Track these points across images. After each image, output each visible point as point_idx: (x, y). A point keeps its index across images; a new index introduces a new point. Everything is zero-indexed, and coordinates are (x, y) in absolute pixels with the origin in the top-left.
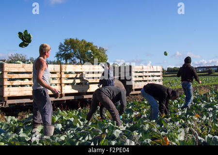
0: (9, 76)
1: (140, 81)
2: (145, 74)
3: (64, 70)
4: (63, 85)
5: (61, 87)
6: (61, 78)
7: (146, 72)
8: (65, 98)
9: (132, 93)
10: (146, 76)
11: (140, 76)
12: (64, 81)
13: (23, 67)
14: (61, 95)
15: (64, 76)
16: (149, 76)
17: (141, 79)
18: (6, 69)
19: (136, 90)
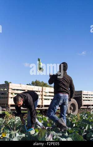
0: (12, 91)
1: (86, 100)
2: (89, 96)
3: (44, 90)
4: (43, 99)
5: (42, 101)
6: (42, 95)
7: (89, 95)
8: (44, 108)
9: (82, 107)
10: (89, 98)
11: (86, 97)
12: (44, 97)
13: (20, 86)
14: (42, 106)
15: (44, 94)
16: (91, 98)
17: (87, 99)
18: (10, 87)
19: (84, 106)
